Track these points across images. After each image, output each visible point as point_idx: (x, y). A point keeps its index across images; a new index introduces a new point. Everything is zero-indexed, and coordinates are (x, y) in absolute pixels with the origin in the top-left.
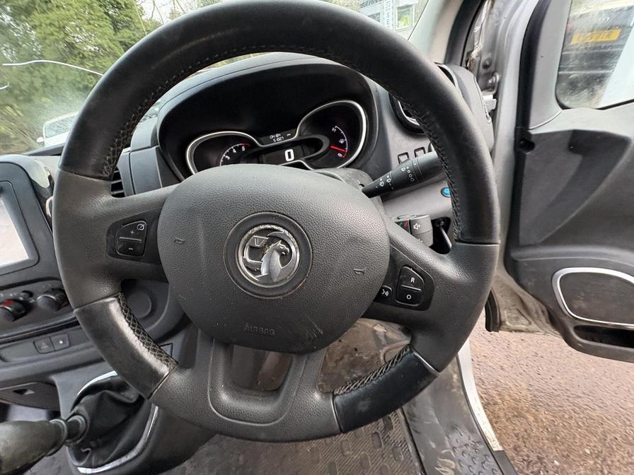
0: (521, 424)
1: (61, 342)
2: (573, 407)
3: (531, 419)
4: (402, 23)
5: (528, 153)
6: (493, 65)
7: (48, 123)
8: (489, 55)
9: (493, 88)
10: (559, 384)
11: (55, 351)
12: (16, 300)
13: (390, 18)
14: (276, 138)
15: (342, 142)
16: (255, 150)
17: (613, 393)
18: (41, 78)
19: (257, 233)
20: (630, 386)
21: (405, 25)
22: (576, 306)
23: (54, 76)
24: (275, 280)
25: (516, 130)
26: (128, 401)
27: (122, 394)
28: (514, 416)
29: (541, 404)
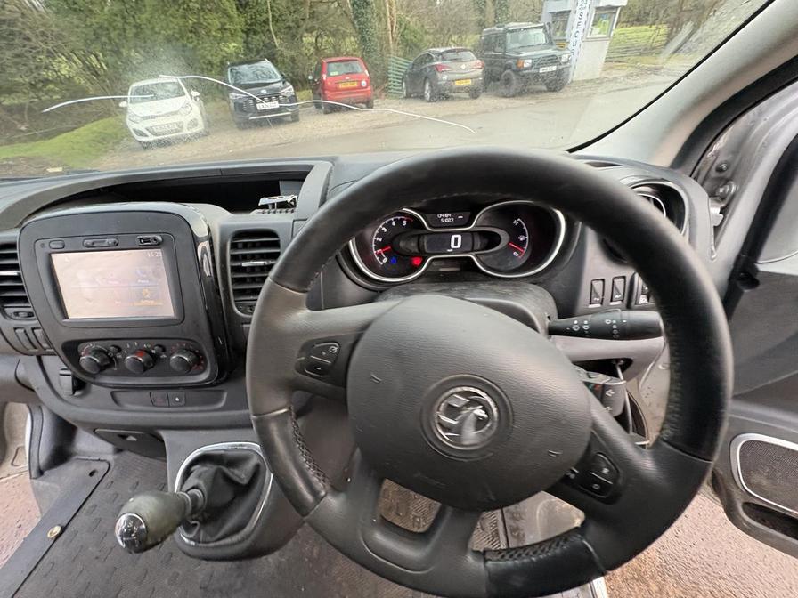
0: (641, 590)
1: (177, 399)
2: (711, 588)
3: (654, 588)
4: (596, 30)
5: (746, 291)
6: (731, 170)
7: (135, 85)
8: (730, 157)
9: (723, 199)
10: (701, 555)
11: (169, 406)
12: (148, 352)
13: (583, 21)
14: (444, 218)
15: (522, 239)
16: (421, 232)
17: (769, 586)
18: (135, 26)
19: (459, 393)
20: (793, 583)
21: (600, 33)
22: (752, 480)
23: (150, 26)
24: (466, 443)
25: (738, 258)
26: (239, 481)
27: (232, 470)
28: (633, 578)
29: (671, 574)
